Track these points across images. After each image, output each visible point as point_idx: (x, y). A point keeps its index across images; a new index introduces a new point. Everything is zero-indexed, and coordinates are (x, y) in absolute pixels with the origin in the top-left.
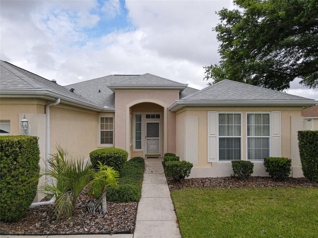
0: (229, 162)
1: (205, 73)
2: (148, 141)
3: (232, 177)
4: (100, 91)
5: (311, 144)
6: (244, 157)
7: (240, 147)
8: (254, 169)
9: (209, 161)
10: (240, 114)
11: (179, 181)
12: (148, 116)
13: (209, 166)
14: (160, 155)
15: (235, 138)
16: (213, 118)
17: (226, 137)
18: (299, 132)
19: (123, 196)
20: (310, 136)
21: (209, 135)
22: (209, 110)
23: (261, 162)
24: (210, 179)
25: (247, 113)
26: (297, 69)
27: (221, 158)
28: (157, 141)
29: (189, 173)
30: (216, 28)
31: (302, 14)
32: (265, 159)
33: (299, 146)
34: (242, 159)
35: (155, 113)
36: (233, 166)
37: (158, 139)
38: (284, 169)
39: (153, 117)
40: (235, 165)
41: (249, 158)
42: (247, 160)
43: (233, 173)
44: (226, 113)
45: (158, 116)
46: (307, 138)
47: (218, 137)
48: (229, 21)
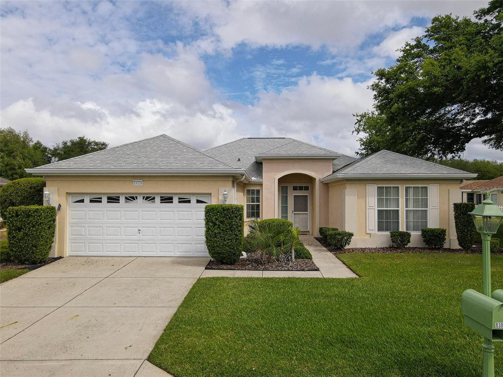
0: (388, 233)
1: (356, 124)
2: (296, 216)
3: (390, 247)
4: (239, 160)
5: (464, 214)
6: (402, 228)
7: (398, 219)
8: (411, 239)
9: (368, 232)
10: (398, 187)
11: (340, 249)
12: (295, 188)
13: (367, 237)
14: (309, 232)
15: (393, 210)
16: (372, 191)
17: (384, 209)
18: (455, 204)
19: (301, 254)
20: (463, 207)
21: (368, 208)
22: (368, 184)
23: (419, 233)
24: (369, 249)
25: (405, 186)
26: (473, 128)
27: (380, 229)
28: (305, 216)
29: (350, 242)
30: (372, 85)
31: (461, 90)
32: (422, 230)
33: (455, 217)
34: (400, 230)
35: (303, 185)
36: (391, 237)
37: (307, 214)
38: (439, 238)
39: (301, 188)
40: (392, 235)
41: (407, 229)
42: (405, 231)
43: (391, 243)
44: (384, 186)
45: (307, 188)
46: (461, 209)
47: (377, 209)
48: (387, 81)
